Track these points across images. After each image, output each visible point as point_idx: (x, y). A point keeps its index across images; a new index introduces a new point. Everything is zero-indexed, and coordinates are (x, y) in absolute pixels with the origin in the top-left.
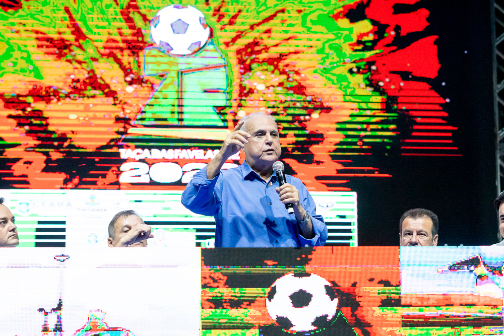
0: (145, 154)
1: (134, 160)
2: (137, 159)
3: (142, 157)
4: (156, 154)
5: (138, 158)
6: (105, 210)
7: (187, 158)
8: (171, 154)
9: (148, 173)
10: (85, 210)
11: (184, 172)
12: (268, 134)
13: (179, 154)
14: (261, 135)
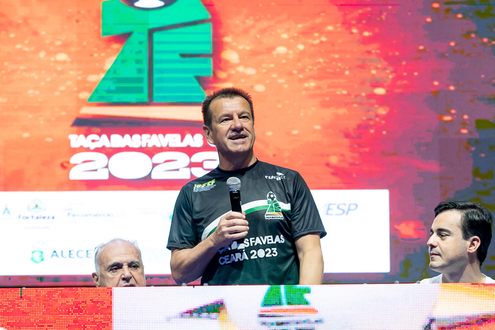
0: (103, 141)
1: (88, 150)
2: (92, 148)
3: (99, 145)
4: (117, 140)
5: (93, 146)
6: (53, 218)
7: (158, 145)
8: (137, 140)
9: (107, 167)
10: (27, 218)
11: (154, 165)
12: (125, 267)
13: (148, 141)
14: (116, 269)
